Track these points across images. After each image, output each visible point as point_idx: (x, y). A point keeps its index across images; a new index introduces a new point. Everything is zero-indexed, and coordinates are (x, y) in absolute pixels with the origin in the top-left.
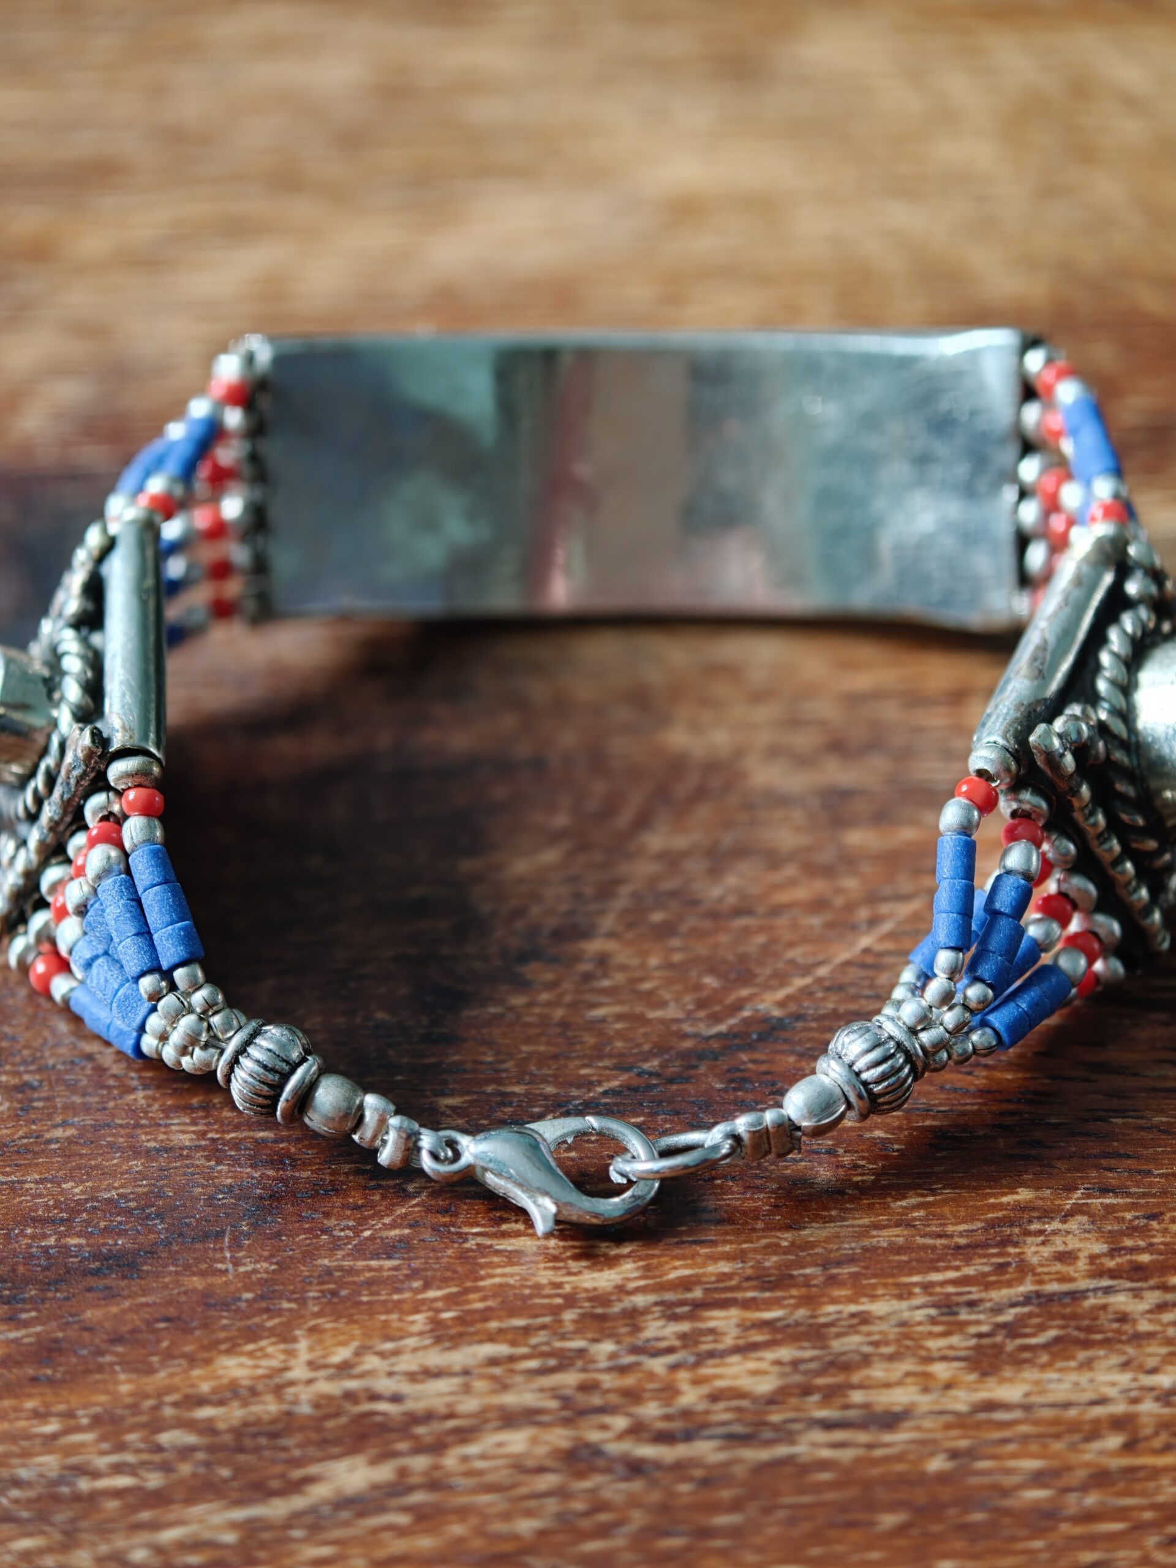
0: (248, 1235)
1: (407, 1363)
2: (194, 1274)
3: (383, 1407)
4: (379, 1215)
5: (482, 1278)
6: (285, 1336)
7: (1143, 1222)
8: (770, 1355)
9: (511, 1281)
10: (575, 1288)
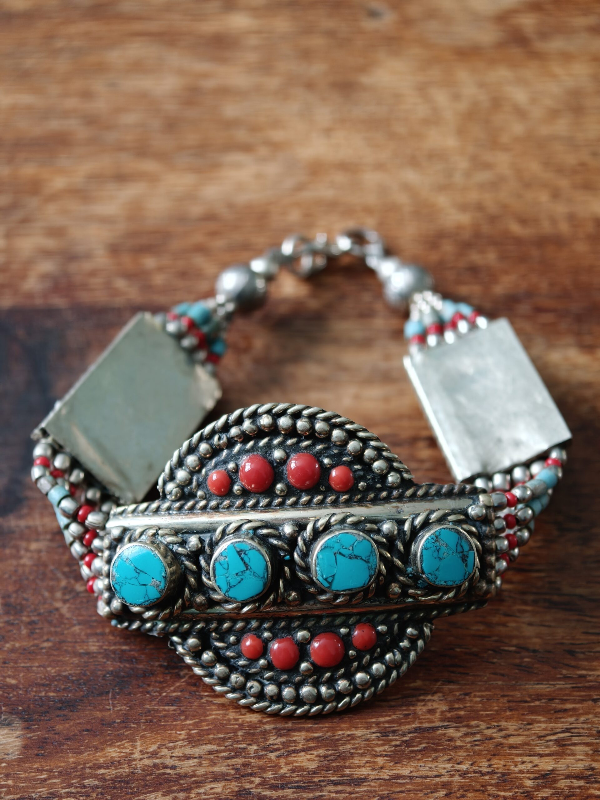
0: (118, 694)
1: (178, 753)
2: (98, 711)
3: (168, 771)
4: (169, 686)
5: (208, 716)
6: (132, 740)
7: (463, 697)
8: (315, 753)
9: (219, 717)
10: (243, 721)
